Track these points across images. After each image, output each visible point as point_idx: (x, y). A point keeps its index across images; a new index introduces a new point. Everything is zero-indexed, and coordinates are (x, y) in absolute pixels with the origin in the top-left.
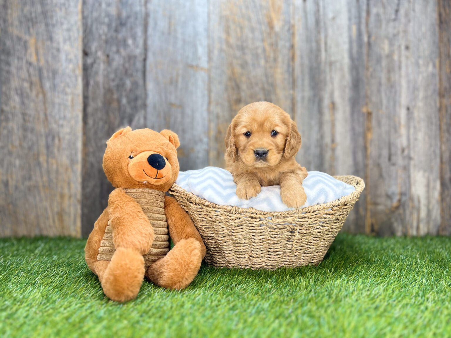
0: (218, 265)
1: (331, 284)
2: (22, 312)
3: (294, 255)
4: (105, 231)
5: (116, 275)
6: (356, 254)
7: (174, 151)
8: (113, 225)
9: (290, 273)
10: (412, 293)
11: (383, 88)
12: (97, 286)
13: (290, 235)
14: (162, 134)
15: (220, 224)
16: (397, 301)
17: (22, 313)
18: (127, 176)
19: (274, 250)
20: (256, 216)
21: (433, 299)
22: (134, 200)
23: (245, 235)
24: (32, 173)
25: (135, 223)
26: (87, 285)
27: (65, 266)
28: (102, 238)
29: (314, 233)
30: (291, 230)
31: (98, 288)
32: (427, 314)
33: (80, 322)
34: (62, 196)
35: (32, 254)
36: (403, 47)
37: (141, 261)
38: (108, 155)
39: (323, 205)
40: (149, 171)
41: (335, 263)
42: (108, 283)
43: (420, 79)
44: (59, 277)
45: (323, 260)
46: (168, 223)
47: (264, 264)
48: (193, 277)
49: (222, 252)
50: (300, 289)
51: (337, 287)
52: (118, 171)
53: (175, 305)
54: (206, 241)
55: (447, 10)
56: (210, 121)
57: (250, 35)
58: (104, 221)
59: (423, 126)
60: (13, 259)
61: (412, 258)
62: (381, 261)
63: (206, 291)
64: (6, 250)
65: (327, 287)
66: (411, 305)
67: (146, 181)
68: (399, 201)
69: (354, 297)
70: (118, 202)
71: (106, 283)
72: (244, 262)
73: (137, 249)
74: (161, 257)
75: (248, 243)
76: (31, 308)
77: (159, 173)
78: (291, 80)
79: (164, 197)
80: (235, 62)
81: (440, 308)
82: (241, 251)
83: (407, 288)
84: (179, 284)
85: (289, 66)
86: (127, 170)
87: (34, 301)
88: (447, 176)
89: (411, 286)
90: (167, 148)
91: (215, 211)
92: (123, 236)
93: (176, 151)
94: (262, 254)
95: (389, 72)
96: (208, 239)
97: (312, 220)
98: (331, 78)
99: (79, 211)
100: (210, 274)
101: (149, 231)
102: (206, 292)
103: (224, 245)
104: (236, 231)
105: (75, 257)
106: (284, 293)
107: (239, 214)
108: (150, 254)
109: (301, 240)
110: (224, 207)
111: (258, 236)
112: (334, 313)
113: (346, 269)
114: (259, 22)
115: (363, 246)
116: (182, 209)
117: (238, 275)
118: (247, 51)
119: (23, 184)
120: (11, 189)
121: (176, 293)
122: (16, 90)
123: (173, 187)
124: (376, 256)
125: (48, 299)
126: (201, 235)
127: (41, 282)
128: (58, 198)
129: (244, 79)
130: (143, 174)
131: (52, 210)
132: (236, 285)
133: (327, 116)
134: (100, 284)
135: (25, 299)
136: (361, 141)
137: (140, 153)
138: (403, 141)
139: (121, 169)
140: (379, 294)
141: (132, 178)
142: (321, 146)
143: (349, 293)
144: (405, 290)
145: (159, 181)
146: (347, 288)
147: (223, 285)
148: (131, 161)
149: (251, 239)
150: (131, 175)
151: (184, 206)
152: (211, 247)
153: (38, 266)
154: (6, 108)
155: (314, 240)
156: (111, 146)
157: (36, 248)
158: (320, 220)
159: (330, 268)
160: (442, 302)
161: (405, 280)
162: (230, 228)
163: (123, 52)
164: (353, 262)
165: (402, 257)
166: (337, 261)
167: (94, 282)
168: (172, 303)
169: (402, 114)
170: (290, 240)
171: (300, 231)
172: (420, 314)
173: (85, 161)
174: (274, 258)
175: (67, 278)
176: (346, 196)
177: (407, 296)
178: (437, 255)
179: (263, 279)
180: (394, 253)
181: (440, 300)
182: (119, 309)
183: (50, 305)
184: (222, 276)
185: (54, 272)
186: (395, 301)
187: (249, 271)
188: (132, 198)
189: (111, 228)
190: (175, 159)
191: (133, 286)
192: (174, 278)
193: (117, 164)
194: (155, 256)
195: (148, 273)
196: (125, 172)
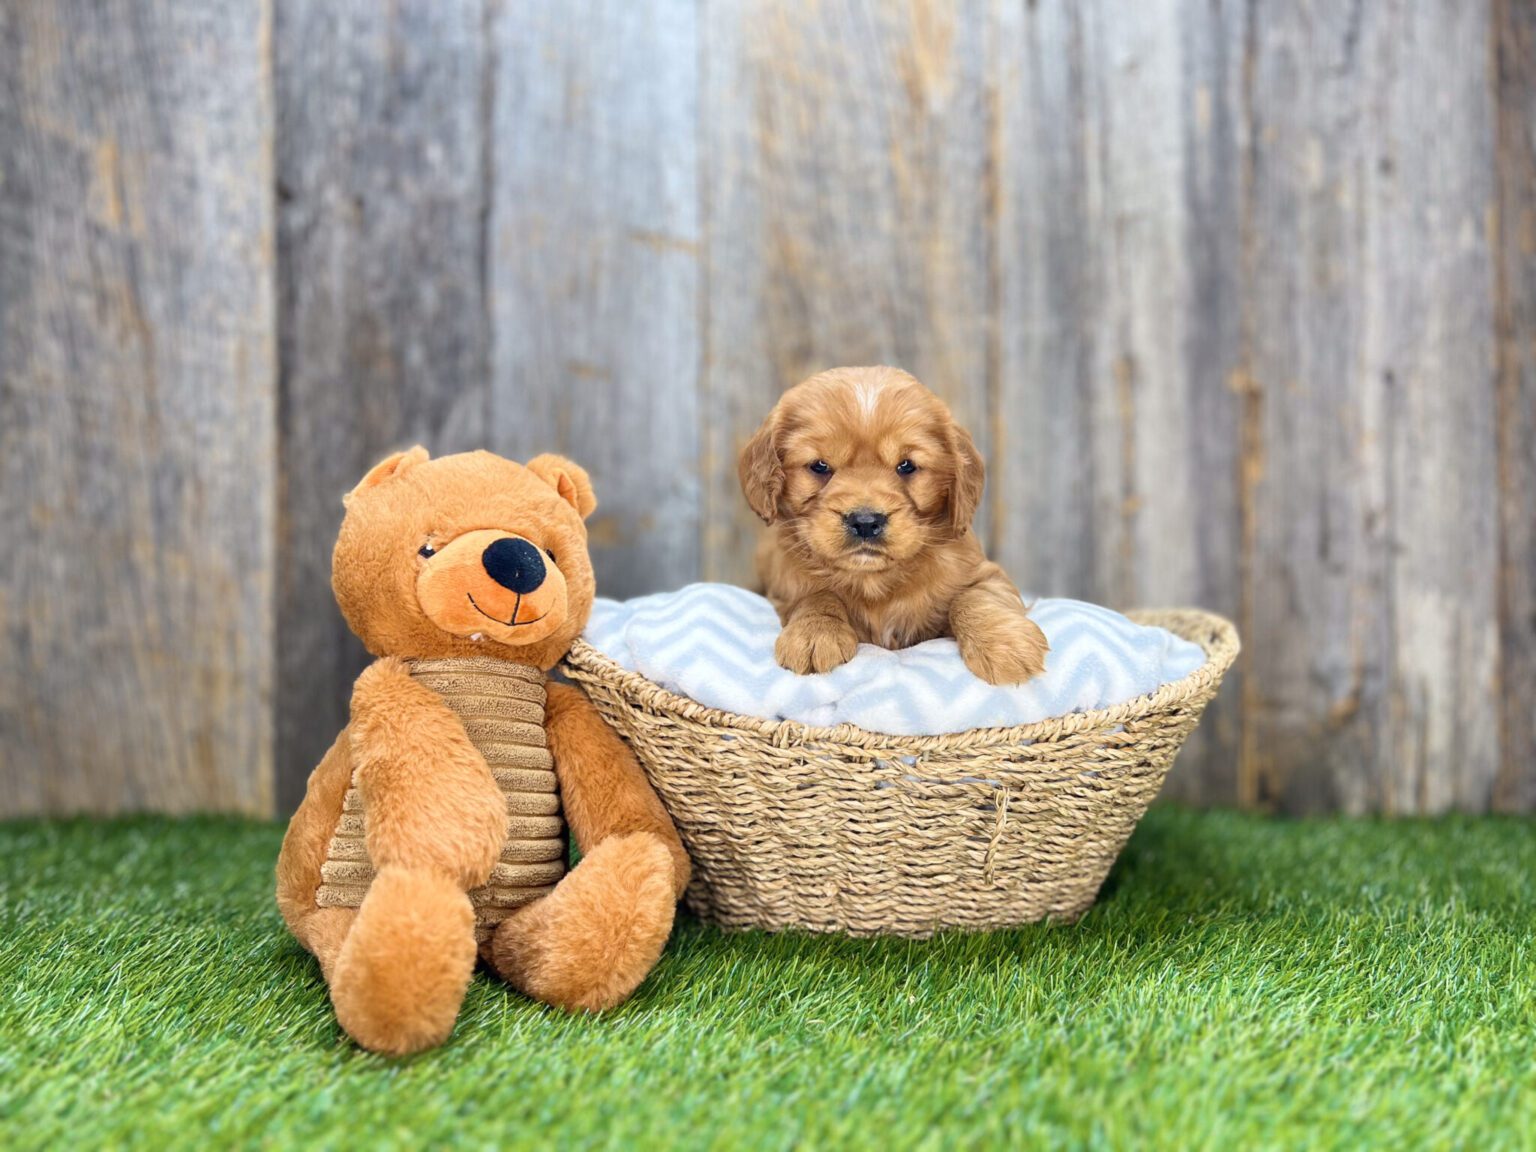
0: (734, 920)
1: (1126, 996)
2: (51, 1096)
3: (993, 887)
4: (341, 806)
5: (376, 964)
6: (1210, 881)
7: (576, 526)
8: (365, 787)
9: (980, 951)
10: (1410, 1027)
11: (1302, 309)
12: (315, 996)
13: (981, 819)
14: (533, 470)
15: (737, 781)
16: (1356, 1060)
17: (50, 1098)
18: (412, 617)
19: (925, 870)
20: (861, 752)
21: (1483, 1051)
22: (439, 697)
23: (823, 818)
24: (109, 601)
25: (441, 780)
26: (281, 991)
27: (213, 922)
28: (332, 829)
29: (1063, 811)
30: (981, 801)
31: (318, 1005)
32: (1465, 1106)
33: (248, 1133)
34: (209, 679)
35: (106, 879)
36: (1371, 165)
37: (462, 912)
38: (348, 545)
39: (1096, 715)
40: (488, 597)
41: (1138, 916)
42: (349, 990)
43: (1431, 276)
44: (191, 963)
45: (1095, 903)
46: (557, 776)
47: (891, 917)
48: (645, 969)
49: (745, 875)
50: (1016, 1010)
51: (1148, 1006)
52: (382, 599)
53: (579, 1072)
54: (692, 839)
55: (1526, 35)
56: (707, 423)
57: (844, 128)
58: (338, 772)
59: (1439, 435)
60: (41, 895)
61: (1404, 896)
62: (1296, 908)
63: (689, 1016)
64: (20, 861)
65: (1112, 1007)
66: (1411, 1075)
67: (479, 634)
68: (1357, 694)
69: (1207, 1046)
70: (383, 706)
71: (343, 989)
72: (822, 912)
73: (448, 870)
74: (537, 891)
75: (834, 845)
76: (86, 1076)
77: (524, 607)
78: (984, 281)
79: (544, 687)
80: (792, 219)
81: (1510, 1085)
82: (811, 872)
83: (1393, 1008)
84: (595, 992)
85: (976, 231)
86: (415, 597)
87: (96, 1050)
88: (1522, 609)
89: (1405, 1001)
90: (552, 518)
91: (722, 737)
92: (397, 826)
93: (583, 527)
94: (881, 882)
95: (1323, 249)
96: (698, 832)
97: (1055, 767)
98: (1123, 273)
99: (267, 730)
100: (704, 953)
101: (488, 808)
102: (691, 1020)
103: (752, 853)
104: (794, 805)
105: (248, 890)
106: (960, 1024)
107: (802, 747)
108: (497, 883)
109: (1019, 837)
110: (751, 724)
111: (869, 822)
112: (1138, 1107)
113: (1177, 938)
114: (876, 84)
115: (1232, 853)
116: (606, 728)
117: (803, 958)
118: (831, 181)
119: (78, 637)
120: (40, 656)
121: (585, 1023)
122: (52, 318)
123: (575, 652)
124: (1278, 890)
125: (146, 1043)
126: (672, 816)
127: (128, 981)
128: (195, 686)
129: (822, 277)
130: (467, 609)
131: (176, 727)
132: (793, 996)
133: (1108, 405)
134: (326, 989)
135: (68, 1043)
136: (1224, 489)
137: (459, 535)
138: (1369, 490)
139: (392, 591)
140: (1292, 1036)
141: (433, 623)
142: (1087, 509)
143: (1187, 1031)
144: (1384, 1016)
145: (524, 634)
146: (1179, 1012)
147: (749, 994)
148: (426, 565)
149: (843, 833)
150: (428, 612)
151: (615, 718)
152: (709, 860)
153: (120, 922)
154: (20, 383)
155: (1062, 835)
156: (360, 513)
157: (121, 855)
158: (1083, 765)
159: (1121, 934)
160: (1517, 1063)
161: (1383, 979)
162: (771, 796)
163: (411, 189)
164: (1200, 910)
165: (1370, 892)
166: (1145, 906)
167: (306, 981)
168: (569, 1062)
169: (1369, 394)
170: (980, 834)
171: (1014, 805)
172: (1441, 1111)
173: (284, 560)
174: (924, 896)
175: (215, 967)
176: (1174, 684)
177: (1393, 1038)
178: (1492, 886)
179: (887, 973)
180: (1341, 876)
181: (1509, 1054)
182: (385, 1085)
183: (150, 1067)
184: (747, 962)
185: (173, 943)
186: (1350, 1057)
187: (838, 944)
188: (433, 694)
189: (360, 798)
190: (578, 555)
191: (434, 1001)
192: (580, 973)
193: (379, 575)
194: (515, 891)
195: (490, 948)
196: (405, 602)
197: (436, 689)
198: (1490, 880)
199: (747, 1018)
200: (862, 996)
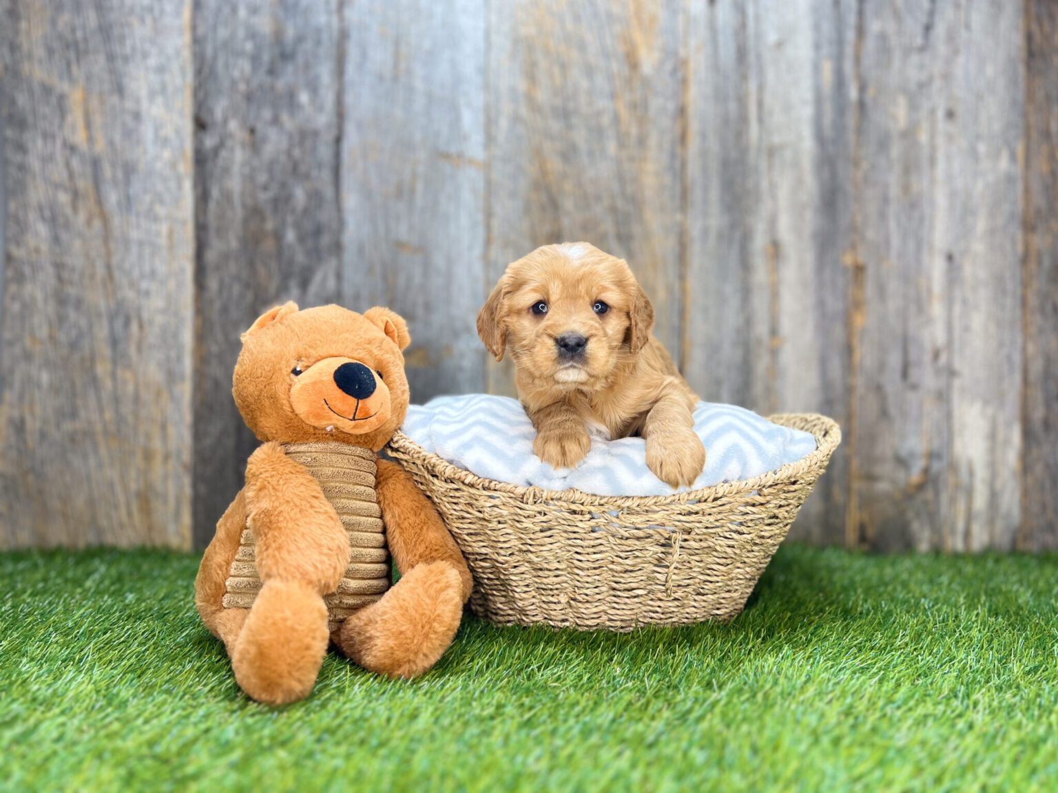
0: (501, 618)
1: (756, 668)
2: (48, 729)
3: (672, 598)
4: (239, 541)
5: (262, 645)
6: (821, 595)
7: (397, 355)
8: (255, 527)
9: (665, 640)
10: (941, 688)
11: (893, 209)
12: (221, 667)
13: (662, 553)
14: (368, 318)
15: (500, 526)
16: (904, 708)
17: (48, 731)
18: (287, 415)
19: (626, 586)
20: (582, 508)
21: (987, 705)
22: (305, 468)
23: (558, 551)
24: (79, 402)
25: (305, 523)
26: (199, 664)
27: (152, 619)
28: (233, 556)
29: (718, 548)
30: (663, 541)
31: (224, 673)
32: (970, 739)
33: (179, 754)
34: (148, 456)
35: (79, 590)
36: (940, 114)
37: (320, 610)
38: (244, 367)
39: (738, 484)
40: (337, 402)
41: (770, 617)
42: (245, 662)
43: (980, 190)
44: (138, 646)
45: (744, 610)
46: (383, 521)
47: (605, 617)
48: (441, 651)
49: (507, 589)
52: (267, 403)
53: (396, 715)
54: (472, 564)
55: (1047, 27)
57: (584, 84)
58: (237, 518)
59: (983, 296)
60: (35, 601)
61: (948, 605)
62: (875, 613)
63: (470, 680)
64: (19, 578)
65: (747, 674)
66: (936, 718)
67: (332, 426)
68: (926, 471)
70: (267, 474)
71: (241, 661)
72: (559, 614)
73: (310, 582)
74: (370, 598)
75: (565, 569)
76: (71, 718)
77: (362, 408)
78: (678, 190)
79: (375, 463)
80: (548, 146)
81: (1001, 726)
82: (551, 587)
83: (932, 677)
84: (408, 665)
85: (673, 156)
86: (289, 402)
87: (77, 701)
88: (1038, 415)
89: (940, 673)
90: (381, 350)
91: (490, 497)
92: (277, 553)
93: (402, 356)
94: (597, 594)
95: (907, 171)
96: (476, 559)
97: (711, 519)
98: (773, 187)
99: (188, 491)
100: (481, 640)
101: (337, 542)
102: (471, 683)
103: (512, 574)
104: (538, 542)
105: (175, 598)
107: (543, 504)
108: (343, 592)
109: (689, 565)
110: (509, 488)
111: (588, 554)
113: (795, 632)
114: (606, 54)
115: (836, 577)
116: (416, 490)
117: (546, 644)
118: (575, 120)
119: (58, 426)
120: (32, 440)
121: (401, 685)
122: (41, 208)
123: (395, 439)
124: (865, 601)
125: (110, 697)
127: (96, 657)
128: (138, 460)
129: (568, 186)
130: (324, 409)
131: (126, 488)
132: (539, 668)
133: (761, 275)
134: (229, 662)
135: (58, 697)
136: (838, 332)
137: (318, 360)
138: (936, 334)
139: (274, 398)
141: (300, 418)
142: (746, 345)
144: (926, 682)
145: (362, 426)
147: (510, 667)
148: (296, 380)
149: (571, 561)
150: (297, 412)
151: (422, 484)
152: (484, 578)
153: (90, 619)
154: (17, 252)
155: (718, 564)
156: (252, 346)
157: (88, 575)
158: (731, 517)
159: (758, 629)
160: (1009, 713)
161: (928, 659)
162: (523, 536)
163: (287, 121)
164: (812, 613)
165: (925, 603)
166: (775, 611)
167: (215, 658)
168: (390, 709)
169: (937, 269)
170: (661, 562)
171: (684, 544)
172: (954, 741)
173: (200, 374)
174: (626, 604)
175: (154, 649)
176: (792, 464)
177: (929, 695)
178: (1007, 599)
179: (602, 654)
180: (908, 592)
181: (1004, 707)
182: (269, 723)
183: (113, 712)
184: (510, 646)
185: (126, 633)
186: (899, 708)
187: (570, 635)
188: (300, 466)
189: (252, 535)
190: (398, 375)
191: (300, 668)
192: (398, 653)
193: (265, 387)
194: (356, 597)
195: (339, 636)
196: (282, 405)
197: (303, 463)
198: (1006, 595)
199: (508, 682)
200: (585, 669)
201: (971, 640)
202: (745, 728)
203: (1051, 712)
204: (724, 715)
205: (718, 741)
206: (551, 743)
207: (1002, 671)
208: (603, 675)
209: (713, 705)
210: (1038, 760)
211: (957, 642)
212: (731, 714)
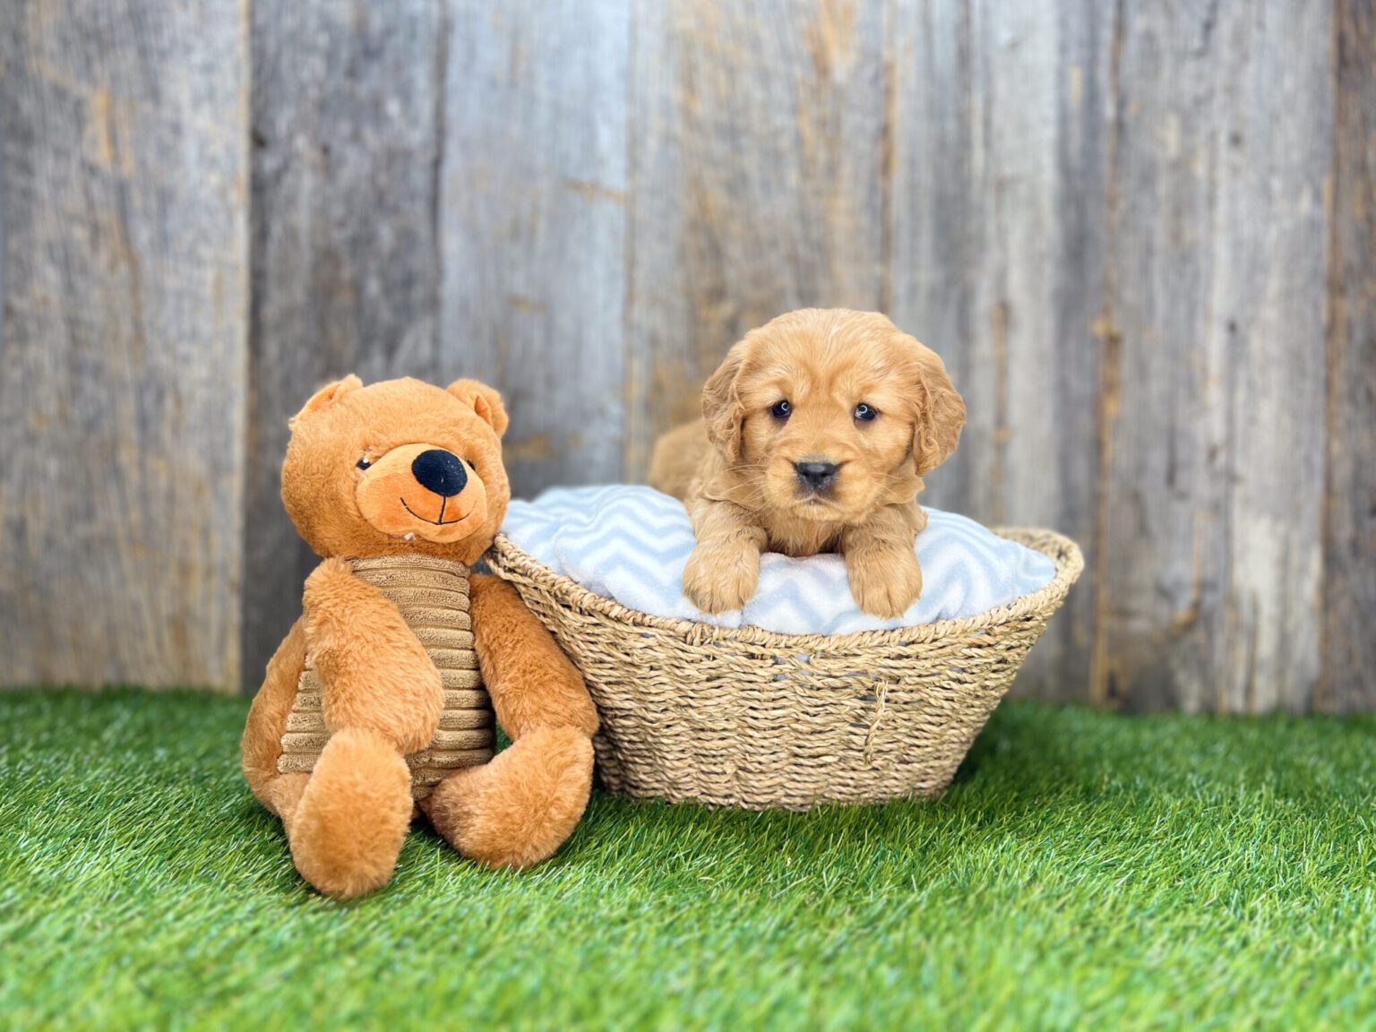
0: (643, 793)
2: (52, 927)
3: (870, 767)
4: (297, 686)
5: (326, 817)
6: (1057, 768)
7: (492, 441)
8: (317, 671)
9: (851, 823)
10: (1208, 892)
11: (1158, 264)
12: (277, 848)
13: (862, 708)
14: (453, 393)
15: (653, 673)
16: (1160, 918)
18: (353, 521)
19: (812, 752)
20: (763, 650)
21: (1267, 916)
23: (727, 706)
24: (97, 499)
25: (382, 663)
26: (247, 843)
27: (189, 783)
28: (289, 706)
29: (932, 701)
30: (864, 692)
31: (279, 855)
32: (1243, 964)
33: (219, 959)
34: (185, 570)
35: (94, 743)
36: (1223, 139)
37: (399, 773)
38: (295, 461)
39: (963, 622)
40: (418, 501)
41: (990, 797)
42: (304, 839)
43: (1273, 238)
44: (169, 818)
45: (954, 783)
46: (475, 655)
47: (781, 792)
49: (655, 755)
52: (326, 506)
53: (499, 916)
54: (610, 722)
55: (1365, 26)
56: (630, 353)
57: (758, 95)
58: (293, 657)
59: (1275, 378)
60: (38, 756)
61: (1223, 782)
62: (1126, 793)
63: (596, 871)
64: (17, 726)
66: (1200, 933)
67: (412, 534)
68: (1196, 605)
70: (329, 603)
71: (299, 840)
72: (722, 788)
75: (735, 730)
76: (81, 910)
77: (449, 508)
78: (878, 234)
79: (469, 580)
80: (709, 174)
81: (1285, 944)
82: (714, 753)
83: (1197, 877)
85: (872, 189)
86: (355, 504)
87: (90, 888)
88: (1344, 535)
89: (1208, 872)
90: (470, 433)
91: (643, 635)
93: (498, 440)
94: (774, 762)
95: (1177, 213)
96: (616, 716)
97: (928, 664)
98: (1002, 232)
99: (235, 616)
100: (613, 818)
101: (425, 683)
103: (663, 736)
104: (702, 694)
105: (219, 756)
107: (712, 645)
109: (893, 724)
110: (669, 623)
111: (766, 709)
113: (1021, 816)
114: (786, 55)
115: (1079, 744)
116: (537, 624)
117: (697, 825)
118: (745, 141)
119: (69, 530)
120: (35, 546)
121: (507, 876)
122: (50, 247)
124: (1113, 776)
125: (130, 886)
128: (172, 576)
129: (735, 227)
130: (400, 511)
131: (155, 612)
132: (686, 857)
133: (984, 347)
134: (286, 842)
135: (66, 882)
136: (1084, 421)
137: (391, 449)
138: (1212, 427)
139: (335, 499)
141: (370, 525)
144: (1189, 883)
145: (451, 532)
147: (649, 854)
148: (363, 476)
149: (743, 718)
150: (366, 516)
151: (544, 615)
152: (623, 741)
153: (108, 781)
154: (20, 304)
155: (930, 723)
156: (304, 434)
157: (107, 723)
158: (951, 662)
159: (974, 810)
160: (1295, 927)
161: (1193, 853)
162: (683, 687)
163: (371, 138)
164: (1045, 793)
165: (1193, 779)
166: (998, 789)
167: (269, 835)
168: (491, 907)
169: (1215, 342)
170: (861, 721)
171: (891, 696)
172: (1221, 961)
173: (253, 466)
174: (810, 775)
175: (190, 822)
176: (1029, 597)
177: (1192, 901)
178: (1300, 777)
179: (768, 839)
180: (1172, 765)
181: (1290, 918)
182: (336, 922)
183: (136, 903)
184: (649, 826)
185: (154, 801)
186: (1152, 917)
187: (729, 813)
188: (371, 588)
189: (314, 681)
190: (494, 464)
191: (375, 848)
192: (500, 840)
193: (323, 486)
194: (451, 754)
196: (347, 508)
197: (375, 584)
198: (1299, 769)
199: (646, 874)
200: (746, 858)
201: (1252, 830)
202: (949, 939)
203: (1349, 927)
204: (923, 922)
205: (912, 955)
206: (698, 956)
207: (1289, 871)
208: (770, 867)
209: (910, 910)
210: (1331, 989)
211: (1233, 832)
212: (933, 921)
